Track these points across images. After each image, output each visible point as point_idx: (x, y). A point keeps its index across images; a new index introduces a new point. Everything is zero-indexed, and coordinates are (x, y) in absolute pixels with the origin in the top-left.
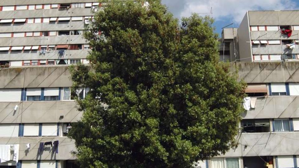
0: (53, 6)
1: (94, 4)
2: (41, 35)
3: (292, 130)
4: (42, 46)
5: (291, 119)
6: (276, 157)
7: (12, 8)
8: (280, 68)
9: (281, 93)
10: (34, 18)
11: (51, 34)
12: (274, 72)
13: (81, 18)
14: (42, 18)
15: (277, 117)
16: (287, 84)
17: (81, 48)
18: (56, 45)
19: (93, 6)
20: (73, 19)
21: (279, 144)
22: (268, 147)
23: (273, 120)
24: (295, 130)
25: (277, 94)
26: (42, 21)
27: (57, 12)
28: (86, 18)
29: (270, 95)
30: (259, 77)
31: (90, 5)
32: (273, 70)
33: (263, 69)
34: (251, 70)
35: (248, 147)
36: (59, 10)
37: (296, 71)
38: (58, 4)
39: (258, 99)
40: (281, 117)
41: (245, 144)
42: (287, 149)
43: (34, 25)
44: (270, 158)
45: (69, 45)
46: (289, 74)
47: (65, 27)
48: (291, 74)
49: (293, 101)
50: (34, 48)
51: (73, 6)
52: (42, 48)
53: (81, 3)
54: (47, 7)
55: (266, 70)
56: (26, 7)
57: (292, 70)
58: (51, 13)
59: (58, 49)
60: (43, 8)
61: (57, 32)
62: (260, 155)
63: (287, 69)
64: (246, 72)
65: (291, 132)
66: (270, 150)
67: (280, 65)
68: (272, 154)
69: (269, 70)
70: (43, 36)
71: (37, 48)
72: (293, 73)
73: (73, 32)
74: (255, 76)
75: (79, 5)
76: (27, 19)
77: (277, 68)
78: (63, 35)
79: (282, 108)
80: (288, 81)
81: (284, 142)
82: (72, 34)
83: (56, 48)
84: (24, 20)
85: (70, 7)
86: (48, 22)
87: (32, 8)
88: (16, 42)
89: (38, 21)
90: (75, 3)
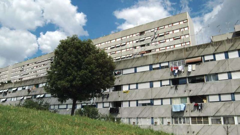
0: (137, 34)
1: (155, 29)
2: (133, 49)
3: (217, 80)
4: (134, 54)
5: (217, 74)
6: (208, 95)
7: (120, 39)
8: (209, 46)
9: (210, 60)
10: (129, 42)
11: (137, 47)
12: (206, 49)
13: (150, 37)
14: (133, 41)
15: (208, 74)
16: (214, 54)
17: (151, 52)
18: (140, 52)
19: (155, 30)
20: (146, 38)
21: (209, 88)
22: (202, 90)
23: (206, 75)
24: (219, 80)
25: (208, 61)
26: (133, 42)
27: (139, 37)
28: (152, 36)
29: (204, 62)
30: (197, 53)
31: (153, 30)
32: (205, 48)
33: (199, 49)
34: (193, 50)
35: (191, 91)
36: (140, 35)
37: (219, 46)
38: (139, 33)
39: (196, 65)
40: (210, 73)
41: (190, 89)
42: (214, 91)
43: (130, 45)
44: (205, 96)
45: (145, 51)
46: (215, 49)
47: (143, 43)
48: (216, 49)
49: (218, 63)
50: (130, 55)
51: (146, 32)
52: (134, 55)
53: (149, 30)
54: (134, 35)
55: (201, 48)
56: (126, 37)
57: (216, 46)
58: (136, 38)
59: (141, 54)
60: (133, 36)
61: (140, 46)
62: (198, 95)
63: (213, 46)
64: (190, 52)
65: (217, 81)
66: (203, 92)
67: (209, 45)
68: (205, 94)
69: (202, 48)
70: (134, 49)
71: (131, 55)
72: (217, 48)
73: (147, 45)
74: (195, 53)
75: (148, 31)
76: (126, 42)
77: (208, 47)
78: (143, 47)
79: (211, 68)
80: (214, 53)
81: (212, 87)
82: (146, 46)
83: (140, 54)
84: (125, 44)
85: (144, 33)
86: (135, 42)
87: (128, 37)
88: (123, 54)
89: (131, 42)
90: (146, 31)
